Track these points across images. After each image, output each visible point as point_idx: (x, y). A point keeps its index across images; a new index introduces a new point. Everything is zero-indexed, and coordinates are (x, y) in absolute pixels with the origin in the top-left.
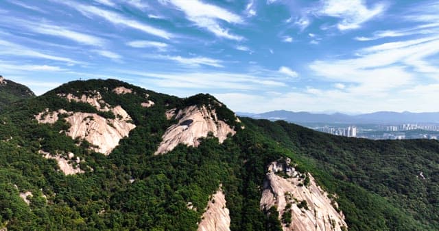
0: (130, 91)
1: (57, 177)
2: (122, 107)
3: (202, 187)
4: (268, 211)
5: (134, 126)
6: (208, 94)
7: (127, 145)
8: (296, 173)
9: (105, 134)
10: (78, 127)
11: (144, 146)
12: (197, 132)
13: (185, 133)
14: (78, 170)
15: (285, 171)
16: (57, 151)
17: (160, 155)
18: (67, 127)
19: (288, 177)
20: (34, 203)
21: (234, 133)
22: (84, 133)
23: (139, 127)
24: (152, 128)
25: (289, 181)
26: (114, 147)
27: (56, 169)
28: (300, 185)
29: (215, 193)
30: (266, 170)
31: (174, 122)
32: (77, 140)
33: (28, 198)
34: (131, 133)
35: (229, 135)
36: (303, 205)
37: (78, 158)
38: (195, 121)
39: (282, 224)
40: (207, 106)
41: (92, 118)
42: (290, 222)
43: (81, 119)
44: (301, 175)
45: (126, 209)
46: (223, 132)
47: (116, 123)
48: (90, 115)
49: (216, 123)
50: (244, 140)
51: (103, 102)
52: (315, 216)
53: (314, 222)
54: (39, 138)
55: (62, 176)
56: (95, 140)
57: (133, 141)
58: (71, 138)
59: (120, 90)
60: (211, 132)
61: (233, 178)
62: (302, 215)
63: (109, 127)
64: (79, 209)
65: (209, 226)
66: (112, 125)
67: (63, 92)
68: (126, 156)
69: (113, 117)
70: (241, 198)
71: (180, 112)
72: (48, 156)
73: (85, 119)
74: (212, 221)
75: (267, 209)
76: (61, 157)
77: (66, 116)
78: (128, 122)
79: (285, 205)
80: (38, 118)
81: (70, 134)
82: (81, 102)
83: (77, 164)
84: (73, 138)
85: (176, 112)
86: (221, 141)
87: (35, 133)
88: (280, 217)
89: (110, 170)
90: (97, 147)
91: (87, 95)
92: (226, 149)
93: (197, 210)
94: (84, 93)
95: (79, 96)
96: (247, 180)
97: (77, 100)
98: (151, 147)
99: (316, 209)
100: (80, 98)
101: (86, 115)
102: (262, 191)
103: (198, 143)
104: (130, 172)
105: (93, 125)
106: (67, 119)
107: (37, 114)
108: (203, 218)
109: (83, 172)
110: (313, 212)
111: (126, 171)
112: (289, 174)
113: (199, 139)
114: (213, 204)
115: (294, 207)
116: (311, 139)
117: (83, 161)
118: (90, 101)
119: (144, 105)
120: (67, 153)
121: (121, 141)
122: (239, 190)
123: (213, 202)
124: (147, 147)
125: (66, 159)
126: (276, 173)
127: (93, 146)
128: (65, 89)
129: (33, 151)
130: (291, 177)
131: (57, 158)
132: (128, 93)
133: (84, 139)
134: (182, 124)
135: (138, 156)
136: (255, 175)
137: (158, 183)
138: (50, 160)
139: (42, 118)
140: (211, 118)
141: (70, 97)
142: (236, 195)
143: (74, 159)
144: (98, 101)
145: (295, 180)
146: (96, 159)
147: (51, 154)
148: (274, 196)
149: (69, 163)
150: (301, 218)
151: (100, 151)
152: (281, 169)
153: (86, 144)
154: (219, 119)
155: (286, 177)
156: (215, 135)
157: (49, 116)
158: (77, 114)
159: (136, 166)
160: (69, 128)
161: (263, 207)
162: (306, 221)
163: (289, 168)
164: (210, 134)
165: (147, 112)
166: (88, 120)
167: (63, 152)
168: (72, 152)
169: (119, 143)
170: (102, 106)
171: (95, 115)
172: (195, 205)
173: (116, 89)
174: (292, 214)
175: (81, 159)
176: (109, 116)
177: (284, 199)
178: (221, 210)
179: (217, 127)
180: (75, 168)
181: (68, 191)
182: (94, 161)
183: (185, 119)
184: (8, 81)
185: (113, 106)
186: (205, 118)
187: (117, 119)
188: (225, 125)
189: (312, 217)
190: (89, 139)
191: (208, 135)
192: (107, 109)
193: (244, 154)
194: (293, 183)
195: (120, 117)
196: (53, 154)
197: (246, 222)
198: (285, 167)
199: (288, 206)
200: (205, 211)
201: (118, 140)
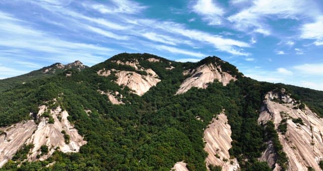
0: (158, 61)
1: (108, 104)
2: (152, 69)
3: (207, 108)
4: (265, 125)
5: (160, 80)
6: (214, 56)
7: (155, 90)
8: (291, 100)
9: (140, 84)
10: (122, 79)
11: (166, 91)
12: (206, 79)
13: (196, 81)
14: (121, 102)
15: (281, 98)
16: (108, 90)
17: (178, 95)
18: (116, 78)
19: (284, 103)
20: (92, 115)
21: (235, 79)
22: (126, 82)
23: (164, 80)
24: (172, 81)
25: (284, 105)
26: (145, 92)
27: (107, 100)
28: (295, 108)
29: (219, 114)
30: (263, 98)
31: (189, 76)
32: (122, 86)
33: (89, 113)
34: (158, 84)
35: (231, 81)
36: (298, 121)
37: (121, 95)
38: (204, 73)
39: (278, 133)
40: (213, 63)
41: (132, 74)
42: (285, 132)
43: (125, 74)
44: (296, 101)
45: (151, 124)
46: (226, 79)
47: (148, 78)
48: (131, 72)
49: (221, 73)
50: (244, 83)
51: (140, 66)
52: (311, 130)
53: (311, 134)
54: (98, 83)
55: (110, 104)
56: (133, 87)
57: (159, 88)
58: (118, 85)
59: (151, 60)
60: (216, 79)
61: (234, 105)
62: (297, 128)
63: (143, 80)
64: (120, 123)
65: (213, 133)
66: (145, 79)
67: (115, 60)
68: (154, 97)
69: (146, 74)
70: (241, 118)
71: (194, 70)
72: (103, 93)
73: (127, 75)
74: (216, 130)
75: (264, 124)
76: (111, 94)
77: (115, 72)
78: (156, 78)
79: (281, 120)
80: (99, 73)
81: (117, 83)
82: (126, 65)
83: (120, 99)
84: (119, 85)
85: (191, 71)
86: (225, 84)
87: (96, 80)
88: (276, 128)
89: (142, 104)
90: (135, 91)
91: (129, 61)
92: (229, 89)
93: (204, 121)
94: (128, 60)
95: (124, 62)
96: (247, 106)
97: (123, 64)
98: (171, 91)
99: (312, 125)
100: (125, 63)
101: (128, 72)
102: (259, 113)
103: (206, 86)
104: (156, 106)
105: (132, 78)
106: (116, 74)
107: (98, 71)
108: (208, 127)
109: (124, 104)
110: (309, 127)
111: (153, 105)
112: (285, 101)
113: (207, 84)
114: (217, 120)
115: (290, 122)
116: (308, 95)
117: (125, 97)
118: (131, 64)
119: (167, 68)
120: (114, 92)
121: (151, 89)
122: (239, 114)
123: (217, 119)
124: (168, 92)
125: (114, 95)
126: (272, 100)
127: (131, 90)
128: (116, 58)
129: (94, 89)
130: (287, 103)
131: (108, 94)
132: (157, 62)
133: (126, 86)
134: (194, 77)
135: (162, 98)
136: (253, 103)
137: (175, 108)
138: (103, 95)
139: (101, 73)
140: (217, 71)
141: (119, 62)
142: (236, 116)
143: (119, 95)
144: (136, 65)
145: (290, 105)
146: (133, 97)
147: (105, 92)
148: (270, 115)
149: (115, 98)
150: (297, 130)
151: (136, 93)
152: (277, 97)
153: (127, 89)
154: (223, 71)
155: (281, 102)
156: (220, 81)
157: (105, 72)
158: (123, 72)
159: (160, 102)
160: (117, 78)
161: (260, 123)
162: (302, 132)
163: (283, 95)
164: (216, 80)
165: (169, 72)
166: (129, 75)
167: (112, 91)
168: (118, 91)
169: (150, 89)
170: (139, 68)
171: (134, 73)
172: (202, 118)
173: (149, 60)
174: (288, 126)
175: (123, 96)
176: (144, 74)
177: (280, 116)
178: (224, 125)
179: (222, 76)
180: (119, 101)
181: (114, 112)
182: (132, 98)
183: (196, 73)
184: (86, 66)
185: (146, 68)
186: (212, 70)
187: (148, 76)
188: (228, 75)
189: (308, 131)
190: (130, 86)
191: (214, 81)
192: (142, 70)
193: (244, 91)
194: (288, 107)
195: (151, 75)
196: (106, 92)
197: (245, 132)
198: (280, 95)
199: (284, 121)
200: (210, 124)
201: (149, 88)
